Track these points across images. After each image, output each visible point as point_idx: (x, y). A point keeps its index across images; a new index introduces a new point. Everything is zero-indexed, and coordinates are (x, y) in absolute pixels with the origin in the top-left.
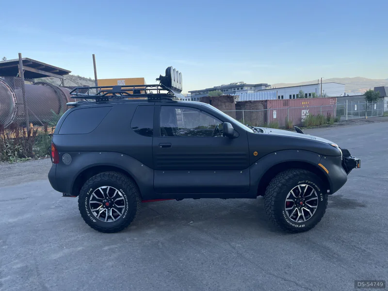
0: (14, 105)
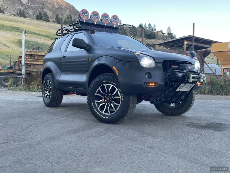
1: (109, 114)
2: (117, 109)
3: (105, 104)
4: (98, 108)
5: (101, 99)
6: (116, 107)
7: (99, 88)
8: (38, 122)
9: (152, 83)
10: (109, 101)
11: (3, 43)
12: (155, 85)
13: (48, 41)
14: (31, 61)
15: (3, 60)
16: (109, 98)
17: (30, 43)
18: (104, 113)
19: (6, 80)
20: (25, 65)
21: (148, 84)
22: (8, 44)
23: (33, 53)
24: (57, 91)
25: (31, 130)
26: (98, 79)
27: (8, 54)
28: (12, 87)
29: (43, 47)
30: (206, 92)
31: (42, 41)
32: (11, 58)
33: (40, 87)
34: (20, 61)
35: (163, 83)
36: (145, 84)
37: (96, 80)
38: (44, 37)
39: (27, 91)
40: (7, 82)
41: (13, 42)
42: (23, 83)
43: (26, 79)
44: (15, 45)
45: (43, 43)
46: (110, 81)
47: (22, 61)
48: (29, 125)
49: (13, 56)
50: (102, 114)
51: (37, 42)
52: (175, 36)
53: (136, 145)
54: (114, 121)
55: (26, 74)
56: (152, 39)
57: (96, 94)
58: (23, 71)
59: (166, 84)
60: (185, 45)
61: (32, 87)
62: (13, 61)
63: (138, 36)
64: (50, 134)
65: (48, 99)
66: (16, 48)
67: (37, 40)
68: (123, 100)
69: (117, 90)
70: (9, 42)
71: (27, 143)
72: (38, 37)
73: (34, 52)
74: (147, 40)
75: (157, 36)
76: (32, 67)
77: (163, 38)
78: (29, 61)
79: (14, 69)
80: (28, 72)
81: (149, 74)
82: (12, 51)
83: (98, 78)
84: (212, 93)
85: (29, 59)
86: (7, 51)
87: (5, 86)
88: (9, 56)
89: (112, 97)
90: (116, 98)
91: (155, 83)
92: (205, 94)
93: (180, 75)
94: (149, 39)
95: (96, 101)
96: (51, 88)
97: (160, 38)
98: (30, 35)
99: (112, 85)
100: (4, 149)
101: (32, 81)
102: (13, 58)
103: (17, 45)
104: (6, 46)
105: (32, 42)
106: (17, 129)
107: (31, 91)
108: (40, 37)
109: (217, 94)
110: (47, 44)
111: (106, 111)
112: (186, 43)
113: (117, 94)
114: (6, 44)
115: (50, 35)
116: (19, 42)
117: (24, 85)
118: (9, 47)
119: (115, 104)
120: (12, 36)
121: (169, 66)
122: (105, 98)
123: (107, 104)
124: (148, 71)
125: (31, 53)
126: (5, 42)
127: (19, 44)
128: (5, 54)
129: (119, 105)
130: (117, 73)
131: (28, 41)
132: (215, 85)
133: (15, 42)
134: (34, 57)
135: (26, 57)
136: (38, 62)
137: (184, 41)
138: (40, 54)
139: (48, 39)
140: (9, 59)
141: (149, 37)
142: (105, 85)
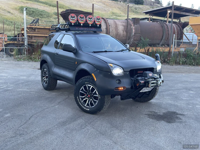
0: (133, 34)
1: (90, 107)
2: (96, 104)
3: (87, 99)
4: (82, 102)
5: (84, 95)
6: (95, 102)
7: (83, 87)
8: (38, 112)
9: (121, 87)
10: (90, 97)
11: (7, 10)
12: (123, 89)
13: (46, 8)
14: (32, 33)
15: (8, 26)
16: (90, 95)
17: (31, 10)
18: (86, 106)
19: (12, 50)
20: (27, 38)
21: (118, 88)
22: (12, 11)
23: (33, 27)
24: (52, 79)
25: (32, 122)
26: (82, 81)
27: (12, 21)
28: (17, 56)
29: (43, 13)
30: (181, 63)
31: (41, 7)
32: (15, 24)
33: (40, 57)
34: (23, 34)
35: (130, 87)
36: (116, 89)
37: (80, 81)
38: (43, 4)
39: (30, 61)
40: (12, 52)
41: (16, 9)
42: (26, 53)
43: (29, 50)
44: (17, 12)
45: (42, 10)
46: (90, 83)
47: (24, 33)
48: (31, 116)
49: (17, 22)
50: (85, 107)
51: (37, 9)
52: (161, 1)
53: (105, 140)
54: (93, 112)
55: (28, 44)
56: (141, 5)
57: (80, 91)
58: (26, 43)
59: (132, 88)
60: (168, 14)
61: (34, 58)
62: (16, 27)
63: (128, 1)
64: (46, 127)
65: (45, 84)
66: (18, 15)
67: (37, 6)
68: (100, 98)
69: (96, 90)
70: (12, 9)
71: (29, 137)
72: (38, 3)
73: (34, 25)
74: (136, 6)
75: (145, 2)
76: (33, 39)
77: (151, 3)
78: (30, 33)
79: (18, 41)
80: (30, 43)
81: (119, 80)
82: (16, 17)
83: (81, 79)
84: (186, 63)
85: (31, 31)
86: (11, 18)
87: (11, 55)
88: (13, 23)
89: (92, 94)
90: (95, 96)
91: (123, 87)
92: (179, 64)
93: (142, 82)
94: (137, 4)
95: (80, 96)
96: (47, 75)
97: (147, 3)
98: (30, 2)
99: (92, 86)
100: (13, 144)
101: (33, 51)
102: (16, 24)
103: (19, 12)
104: (10, 13)
105: (33, 8)
106: (22, 121)
107: (33, 61)
108: (39, 4)
109: (190, 65)
110: (46, 11)
111: (88, 105)
112: (169, 12)
113: (95, 93)
114: (9, 11)
115: (48, 2)
116: (21, 9)
117: (26, 55)
118: (12, 14)
119: (94, 100)
120: (14, 3)
121: (136, 72)
122: (87, 94)
123: (89, 99)
124: (119, 78)
125: (31, 27)
126: (9, 9)
127: (21, 11)
128: (10, 21)
129: (97, 101)
130: (96, 80)
131: (29, 8)
132: (189, 57)
133: (17, 9)
134: (35, 30)
135: (27, 30)
136: (38, 34)
137: (168, 10)
138: (39, 28)
139: (46, 6)
140: (14, 26)
141: (138, 2)
142: (87, 85)
